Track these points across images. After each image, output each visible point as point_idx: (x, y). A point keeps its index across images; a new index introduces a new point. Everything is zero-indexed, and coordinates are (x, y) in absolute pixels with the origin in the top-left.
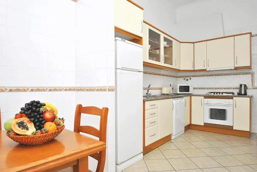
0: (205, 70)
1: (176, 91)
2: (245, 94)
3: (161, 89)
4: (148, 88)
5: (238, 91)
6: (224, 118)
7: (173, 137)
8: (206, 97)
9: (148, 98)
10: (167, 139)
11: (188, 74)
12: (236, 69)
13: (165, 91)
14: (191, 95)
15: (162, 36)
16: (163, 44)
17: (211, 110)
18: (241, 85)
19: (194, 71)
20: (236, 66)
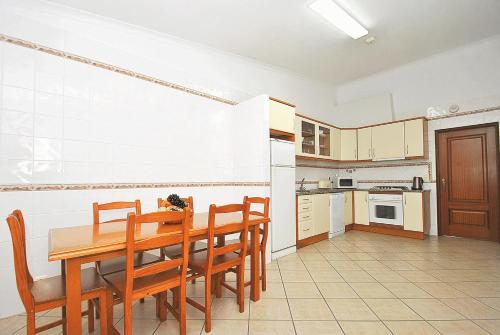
0: (371, 161)
1: (336, 185)
2: (420, 189)
3: (318, 183)
4: (302, 182)
5: (411, 185)
6: (392, 216)
7: (330, 236)
8: (371, 192)
9: (301, 192)
10: (324, 237)
11: (351, 165)
12: (407, 159)
13: (322, 185)
14: (353, 190)
15: (317, 126)
16: (318, 133)
17: (378, 207)
18: (415, 178)
19: (357, 161)
20: (408, 156)
